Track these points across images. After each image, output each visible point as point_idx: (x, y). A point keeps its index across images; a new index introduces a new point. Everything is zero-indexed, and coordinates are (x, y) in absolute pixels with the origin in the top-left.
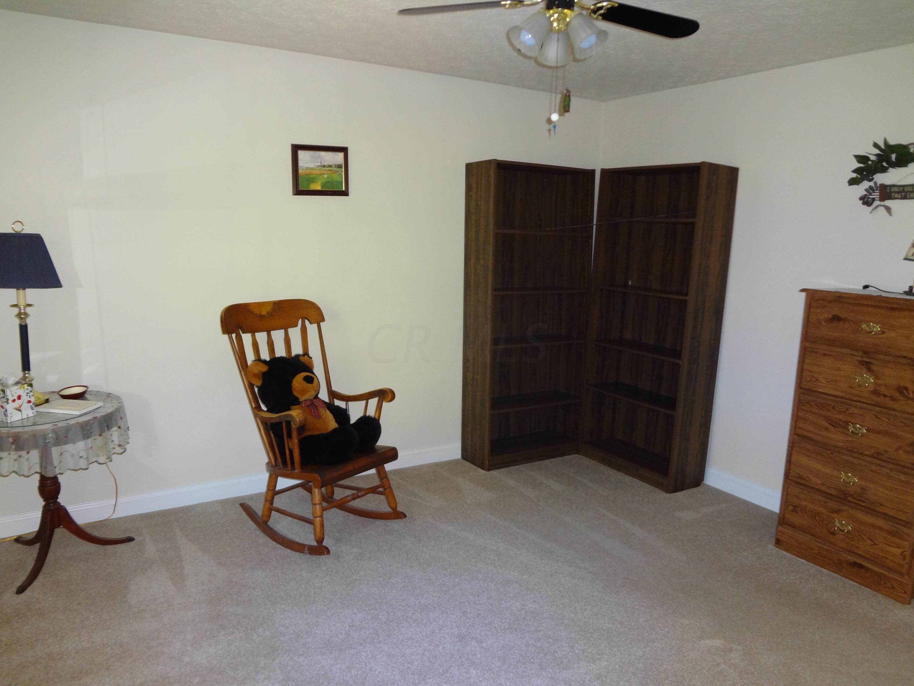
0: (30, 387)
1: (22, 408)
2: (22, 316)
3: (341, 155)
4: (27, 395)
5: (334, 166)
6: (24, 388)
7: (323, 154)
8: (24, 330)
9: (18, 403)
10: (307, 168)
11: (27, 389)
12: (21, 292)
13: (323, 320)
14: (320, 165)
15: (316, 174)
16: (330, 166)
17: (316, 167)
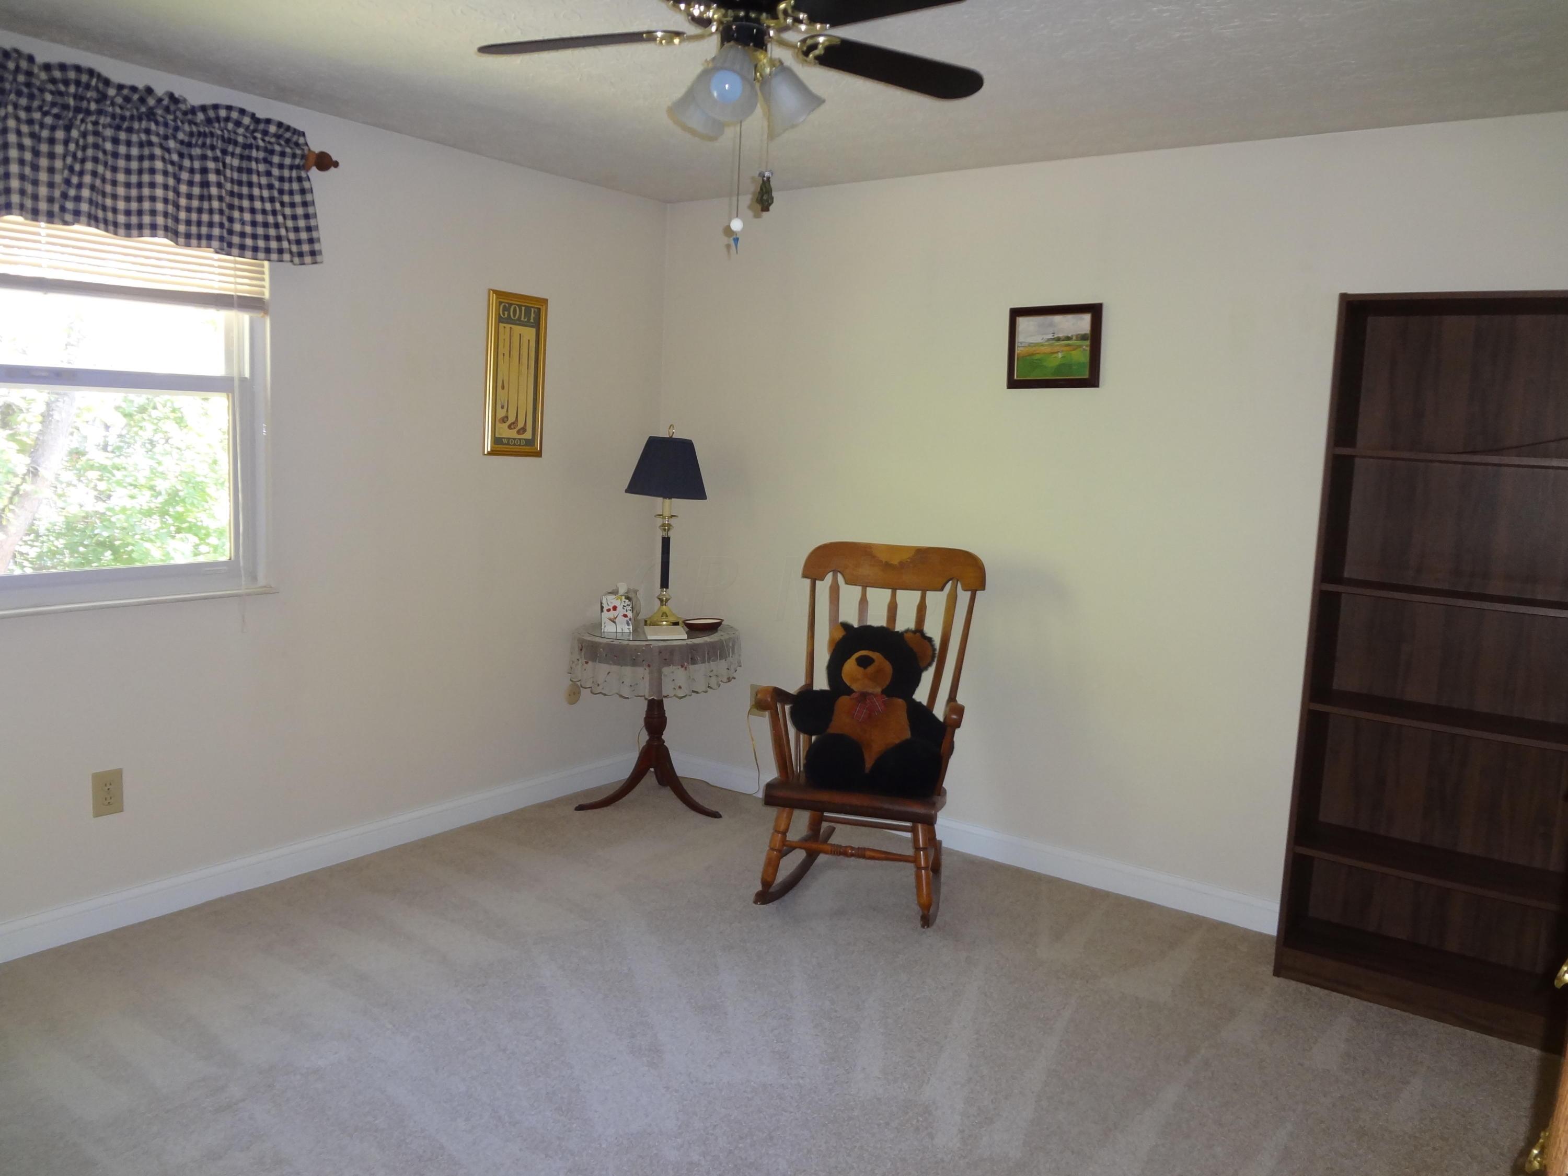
0: (628, 601)
1: (617, 621)
2: (667, 527)
3: (1087, 318)
4: (624, 609)
5: (1074, 338)
6: (621, 600)
7: (1058, 319)
8: (666, 542)
9: (612, 614)
10: (1030, 345)
11: (625, 601)
12: (667, 501)
13: (982, 586)
14: (1053, 337)
15: (1044, 353)
16: (1068, 338)
17: (1046, 341)
